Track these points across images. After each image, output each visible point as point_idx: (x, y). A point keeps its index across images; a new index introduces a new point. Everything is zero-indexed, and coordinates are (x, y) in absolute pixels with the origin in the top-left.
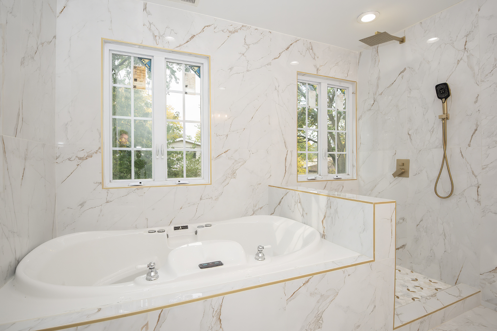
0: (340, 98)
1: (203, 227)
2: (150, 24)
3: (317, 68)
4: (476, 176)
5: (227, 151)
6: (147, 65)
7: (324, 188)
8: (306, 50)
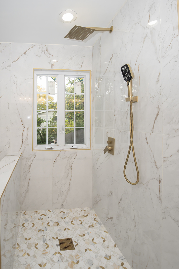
0: (78, 85)
3: (52, 64)
4: (158, 168)
7: (58, 156)
8: (42, 51)
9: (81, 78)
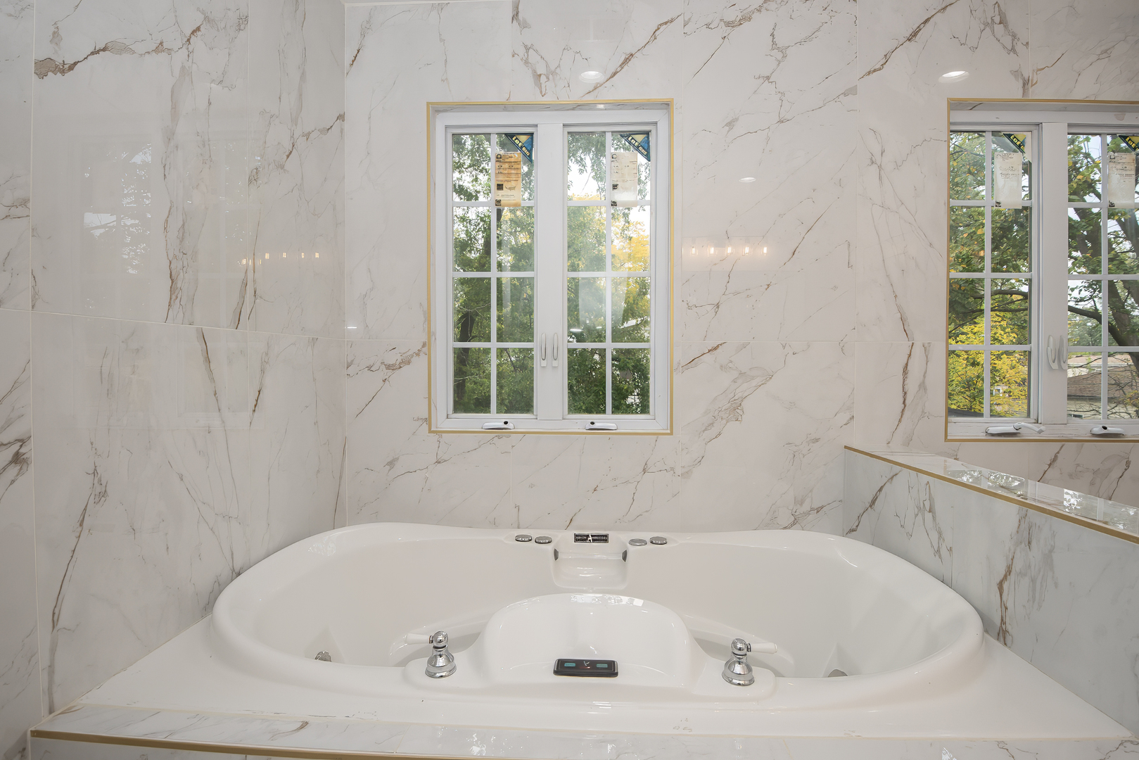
1: (643, 542)
2: (527, 49)
3: (1024, 79)
5: (715, 349)
6: (524, 149)
7: (1050, 465)
8: (982, 27)
9: (1133, 139)
